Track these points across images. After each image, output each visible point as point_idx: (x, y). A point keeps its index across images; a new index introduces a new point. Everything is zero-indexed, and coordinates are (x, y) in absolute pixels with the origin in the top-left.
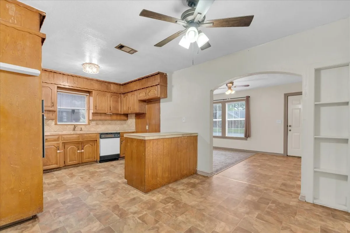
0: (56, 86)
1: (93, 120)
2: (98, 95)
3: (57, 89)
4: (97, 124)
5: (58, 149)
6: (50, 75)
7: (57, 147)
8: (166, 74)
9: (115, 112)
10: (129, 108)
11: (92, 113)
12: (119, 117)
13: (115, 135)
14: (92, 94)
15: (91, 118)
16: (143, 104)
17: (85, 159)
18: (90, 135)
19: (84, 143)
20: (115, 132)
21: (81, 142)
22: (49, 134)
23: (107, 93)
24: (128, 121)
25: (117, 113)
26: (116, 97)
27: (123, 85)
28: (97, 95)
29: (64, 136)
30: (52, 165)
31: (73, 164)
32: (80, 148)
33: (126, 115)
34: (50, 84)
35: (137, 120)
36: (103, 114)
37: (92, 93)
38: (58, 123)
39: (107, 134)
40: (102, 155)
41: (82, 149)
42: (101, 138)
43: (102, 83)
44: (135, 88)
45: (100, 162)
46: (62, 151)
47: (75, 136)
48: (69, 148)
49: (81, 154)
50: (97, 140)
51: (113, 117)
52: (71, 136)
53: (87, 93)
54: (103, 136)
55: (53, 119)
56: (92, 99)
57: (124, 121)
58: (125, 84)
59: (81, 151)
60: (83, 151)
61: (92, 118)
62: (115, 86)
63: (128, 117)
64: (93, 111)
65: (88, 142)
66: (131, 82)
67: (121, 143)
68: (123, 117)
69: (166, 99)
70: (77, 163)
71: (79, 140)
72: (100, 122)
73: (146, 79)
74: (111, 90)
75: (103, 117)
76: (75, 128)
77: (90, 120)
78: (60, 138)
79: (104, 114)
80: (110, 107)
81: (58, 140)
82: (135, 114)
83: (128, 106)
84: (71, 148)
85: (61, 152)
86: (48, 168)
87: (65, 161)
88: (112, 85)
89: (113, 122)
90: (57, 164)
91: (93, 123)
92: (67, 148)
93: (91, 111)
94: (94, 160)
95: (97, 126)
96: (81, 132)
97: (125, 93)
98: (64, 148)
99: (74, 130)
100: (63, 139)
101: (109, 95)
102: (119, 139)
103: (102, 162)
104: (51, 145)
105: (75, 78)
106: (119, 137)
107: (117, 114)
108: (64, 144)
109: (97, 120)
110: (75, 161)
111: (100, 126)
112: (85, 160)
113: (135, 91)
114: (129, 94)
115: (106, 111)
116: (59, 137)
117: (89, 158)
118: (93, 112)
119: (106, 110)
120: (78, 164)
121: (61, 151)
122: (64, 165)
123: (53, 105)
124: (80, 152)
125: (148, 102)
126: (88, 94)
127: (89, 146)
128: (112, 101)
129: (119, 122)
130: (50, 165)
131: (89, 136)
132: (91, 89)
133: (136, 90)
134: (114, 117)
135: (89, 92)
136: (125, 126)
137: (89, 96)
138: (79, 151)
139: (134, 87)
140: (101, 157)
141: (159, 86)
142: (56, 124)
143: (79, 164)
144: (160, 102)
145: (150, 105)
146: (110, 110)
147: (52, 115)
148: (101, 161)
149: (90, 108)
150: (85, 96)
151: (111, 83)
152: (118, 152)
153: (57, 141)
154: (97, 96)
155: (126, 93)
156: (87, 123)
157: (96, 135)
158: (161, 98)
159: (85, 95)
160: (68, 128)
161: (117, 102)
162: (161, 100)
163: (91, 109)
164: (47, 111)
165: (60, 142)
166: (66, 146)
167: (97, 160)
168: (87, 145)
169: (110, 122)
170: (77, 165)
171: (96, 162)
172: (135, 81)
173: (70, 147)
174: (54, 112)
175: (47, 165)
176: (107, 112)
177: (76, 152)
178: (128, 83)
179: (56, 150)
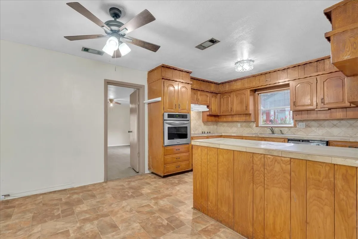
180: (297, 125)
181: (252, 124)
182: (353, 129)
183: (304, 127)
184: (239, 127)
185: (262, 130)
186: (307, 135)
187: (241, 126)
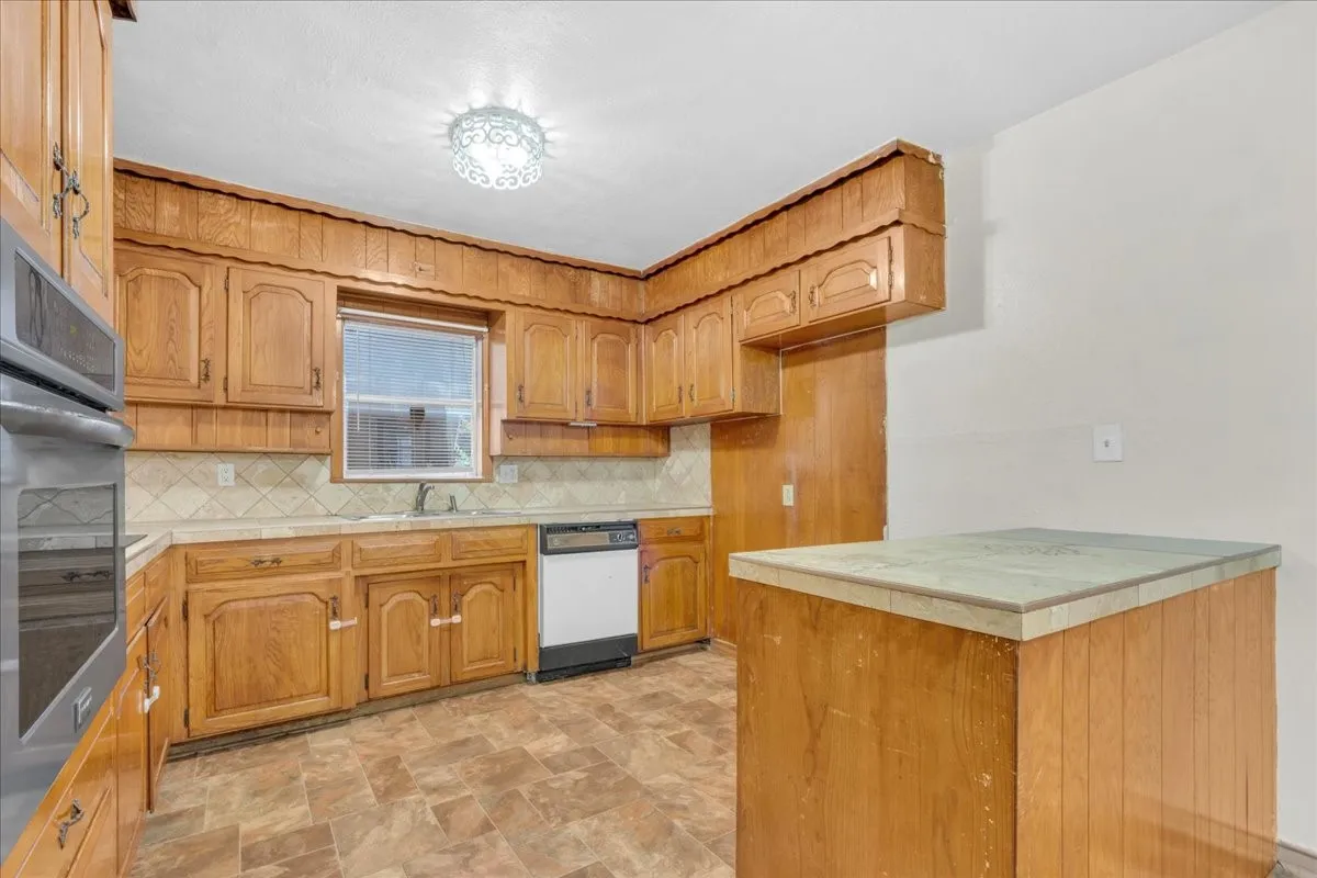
0: (332, 287)
1: (506, 458)
2: (532, 330)
3: (339, 305)
4: (524, 478)
5: (335, 615)
6: (304, 231)
7: (330, 602)
8: (937, 157)
9: (608, 413)
10: (686, 389)
11: (504, 422)
12: (625, 443)
13: (612, 538)
14: (503, 328)
15: (496, 449)
16: (764, 362)
17: (465, 662)
18: (494, 534)
19: (461, 577)
20: (612, 518)
21: (448, 573)
22: (291, 534)
23: (573, 320)
24: (669, 461)
25: (623, 419)
26: (617, 338)
27: (648, 277)
28: (525, 330)
29: (362, 543)
30: (301, 696)
31: (412, 688)
32: (445, 604)
33: (662, 431)
34: (307, 275)
35: (723, 454)
36: (553, 429)
37: (504, 322)
38: (348, 474)
39: (575, 528)
40: (550, 639)
41: (456, 609)
42: (545, 551)
43: (551, 272)
44: (720, 279)
45: (540, 681)
46: (355, 621)
47: (418, 540)
48: (392, 601)
49: (446, 634)
50: (524, 562)
51: (599, 441)
52: (399, 542)
53: (481, 325)
54: (555, 541)
55: (320, 455)
56: (500, 352)
57: (650, 464)
58: (661, 270)
59: (447, 621)
60: (456, 619)
61: (503, 448)
62: (611, 287)
63: (669, 441)
64: (508, 414)
65: (480, 572)
66: (698, 251)
67: (643, 579)
68: (647, 443)
69: (939, 314)
70: (428, 685)
71: (439, 561)
72: (539, 468)
73: (797, 213)
74: (590, 305)
75: (553, 444)
76: (423, 498)
77: (492, 457)
78: (346, 552)
79: (559, 428)
80: (589, 392)
81: (333, 563)
82: (708, 425)
83: (676, 385)
84: (399, 603)
85: (350, 627)
86: (282, 717)
87: (367, 677)
88: (597, 280)
89: (599, 465)
90: (328, 694)
91: (508, 472)
92: (381, 606)
93: (499, 415)
94: (511, 668)
95: (526, 487)
96: (450, 521)
97: (660, 316)
98: (363, 605)
99: (419, 507)
100: (357, 560)
101: (580, 328)
102: (635, 552)
103: (551, 680)
104: (301, 590)
105: (423, 244)
106: (635, 547)
107: (620, 428)
108: (365, 583)
109: (524, 457)
110: (417, 677)
111: (538, 486)
112: (467, 670)
113: (721, 292)
114: (687, 320)
115: (565, 411)
116: (339, 546)
117: (485, 659)
118: (505, 417)
119: (569, 406)
120: (433, 688)
121: (346, 624)
122: (364, 697)
123: (318, 383)
124: (440, 628)
125: (791, 352)
126: (485, 330)
127: (489, 593)
128: (595, 358)
129: (623, 467)
130: (291, 697)
131: (487, 542)
132: (498, 301)
133: (730, 288)
134: (607, 443)
135: (488, 317)
136: (655, 485)
137: (486, 341)
138: (436, 622)
139: (712, 272)
140: (545, 653)
141: (898, 234)
142: (336, 479)
143: (438, 687)
144: (882, 344)
145: (807, 370)
146: (588, 403)
147: (317, 432)
148: (544, 676)
149: (495, 401)
150: (472, 339)
151: (595, 270)
152: (627, 625)
153: (328, 570)
154: (528, 335)
155: (667, 313)
156: (476, 471)
157: (519, 533)
158: (888, 315)
159: (470, 333)
160: (390, 499)
161: (619, 362)
162: (892, 331)
163: (499, 406)
164: (292, 411)
165: (346, 574)
166: (375, 595)
167: (525, 667)
168: (477, 589)
169: (584, 465)
170: (427, 696)
171: (523, 674)
172: (721, 240)
173: (398, 598)
174: (324, 418)
175: (279, 701)
176: (571, 415)
177: (426, 627)
178: (678, 262)
179: (324, 619)
180: (494, 473)
181: (308, 466)
182: (612, 485)
183: (516, 481)
184: (221, 483)
185: (365, 497)
186: (522, 508)
187: (238, 475)
